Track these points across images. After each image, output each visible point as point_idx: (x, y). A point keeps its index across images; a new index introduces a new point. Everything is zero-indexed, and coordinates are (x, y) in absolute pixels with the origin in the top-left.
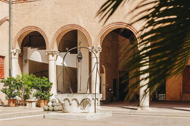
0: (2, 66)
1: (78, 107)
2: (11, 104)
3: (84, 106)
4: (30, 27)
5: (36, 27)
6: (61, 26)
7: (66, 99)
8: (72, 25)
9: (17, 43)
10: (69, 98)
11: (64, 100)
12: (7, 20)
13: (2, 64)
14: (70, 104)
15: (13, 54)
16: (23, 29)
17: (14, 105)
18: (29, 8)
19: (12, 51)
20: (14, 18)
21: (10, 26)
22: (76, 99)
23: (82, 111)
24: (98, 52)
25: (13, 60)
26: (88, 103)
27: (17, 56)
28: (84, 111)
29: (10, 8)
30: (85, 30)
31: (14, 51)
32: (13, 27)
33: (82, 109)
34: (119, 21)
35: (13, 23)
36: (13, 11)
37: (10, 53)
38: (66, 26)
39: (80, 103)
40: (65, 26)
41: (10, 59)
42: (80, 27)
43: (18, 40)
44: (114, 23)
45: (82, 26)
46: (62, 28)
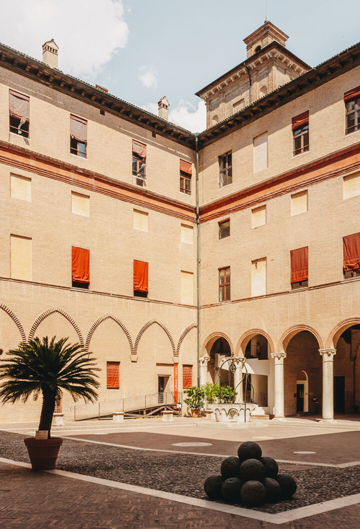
0: (190, 375)
1: (227, 416)
2: (194, 414)
3: (232, 416)
4: (216, 332)
5: (222, 333)
6: (245, 331)
7: (217, 409)
8: (255, 329)
9: (206, 351)
10: (219, 408)
11: (216, 410)
12: (195, 327)
13: (190, 373)
14: (220, 414)
15: (201, 362)
16: (210, 335)
17: (197, 416)
18: (215, 313)
19: (200, 359)
20: (202, 325)
21: (198, 333)
22: (224, 409)
23: (230, 420)
24: (281, 359)
25: (201, 368)
26: (236, 413)
27: (206, 364)
28: (232, 420)
29: (198, 313)
30: (267, 334)
31: (202, 359)
32: (201, 333)
33: (230, 418)
34: (300, 324)
35: (201, 329)
36: (201, 316)
37: (199, 362)
38: (250, 330)
39: (227, 412)
40: (248, 331)
41: (199, 367)
42: (263, 331)
43: (206, 347)
44: (296, 326)
45: (265, 330)
46: (246, 333)
